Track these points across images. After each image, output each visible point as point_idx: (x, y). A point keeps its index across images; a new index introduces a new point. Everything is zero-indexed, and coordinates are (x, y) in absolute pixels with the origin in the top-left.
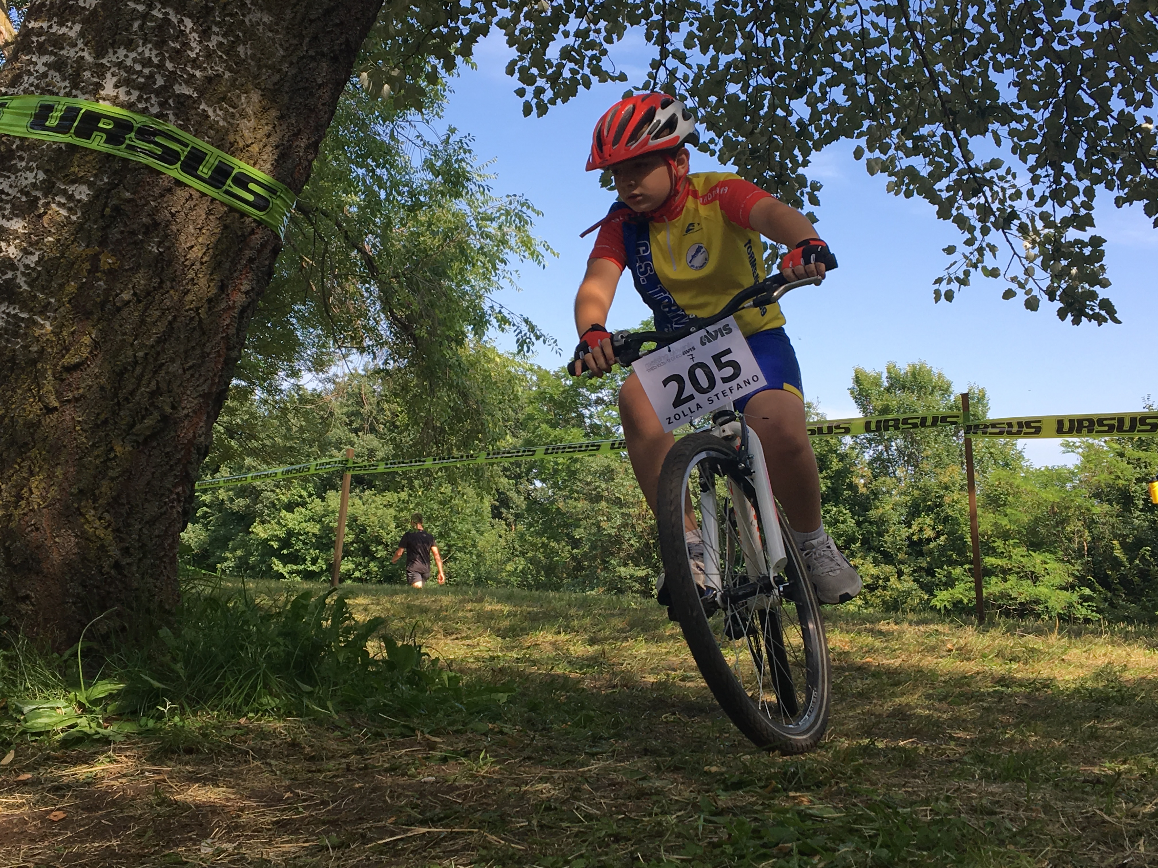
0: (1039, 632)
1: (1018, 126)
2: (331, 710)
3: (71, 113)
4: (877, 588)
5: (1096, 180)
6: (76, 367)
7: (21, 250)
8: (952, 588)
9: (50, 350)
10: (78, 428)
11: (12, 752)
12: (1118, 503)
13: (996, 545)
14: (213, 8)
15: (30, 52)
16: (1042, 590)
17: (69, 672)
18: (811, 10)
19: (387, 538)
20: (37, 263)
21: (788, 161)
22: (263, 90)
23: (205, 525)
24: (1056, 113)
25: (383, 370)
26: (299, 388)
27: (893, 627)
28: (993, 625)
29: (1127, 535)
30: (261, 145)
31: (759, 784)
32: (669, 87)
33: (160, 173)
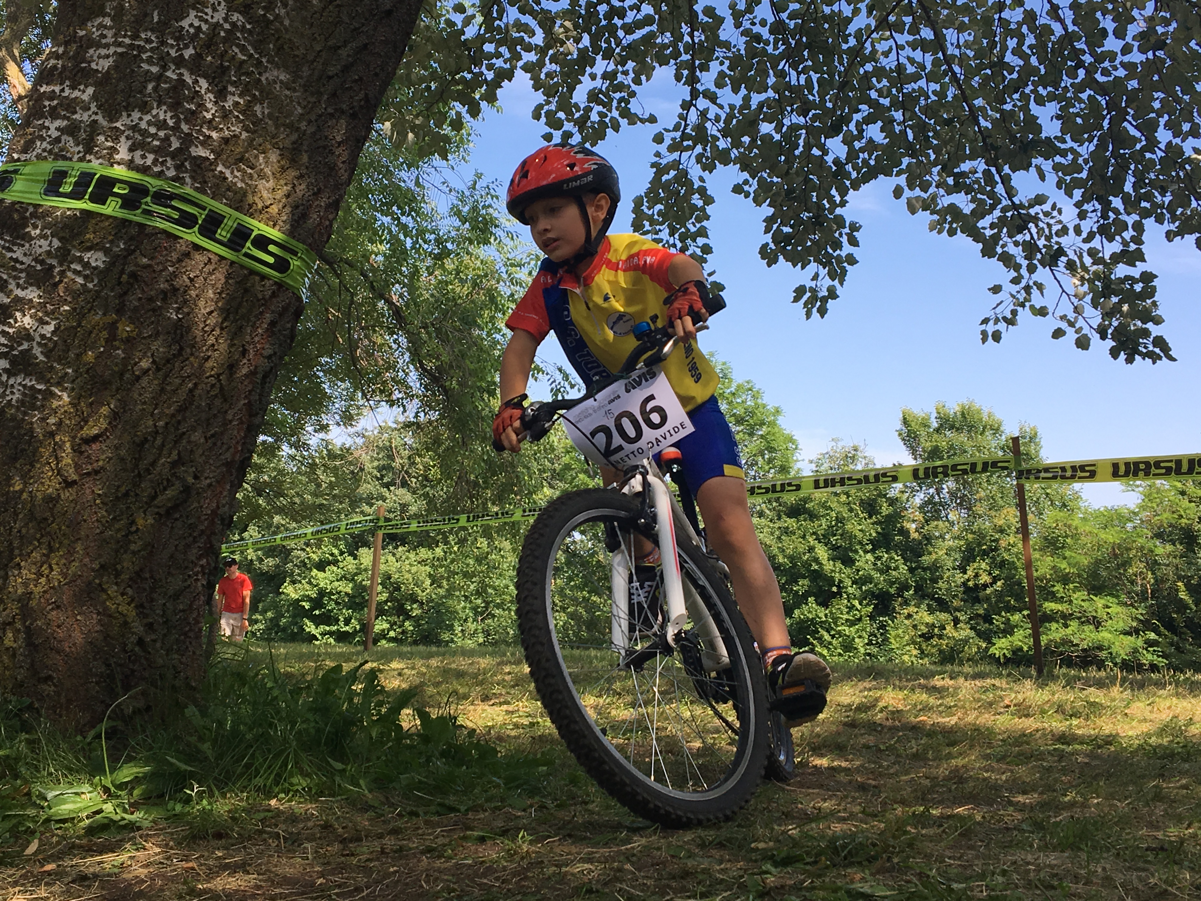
0: (1100, 684)
1: (1063, 161)
2: (364, 788)
3: (85, 178)
4: (932, 637)
5: (1145, 214)
6: (95, 439)
7: (37, 320)
8: (1011, 635)
9: (68, 422)
10: (98, 501)
11: (36, 841)
12: (1181, 544)
13: (1055, 589)
14: (229, 67)
15: (42, 116)
16: (1104, 636)
17: (93, 755)
18: (845, 47)
19: (422, 596)
20: (53, 333)
21: (825, 202)
22: (281, 150)
24: (1102, 146)
25: (413, 424)
26: (328, 443)
27: (948, 682)
28: (1054, 678)
29: (1192, 577)
30: (280, 206)
31: (809, 860)
32: (700, 128)
33: (177, 237)
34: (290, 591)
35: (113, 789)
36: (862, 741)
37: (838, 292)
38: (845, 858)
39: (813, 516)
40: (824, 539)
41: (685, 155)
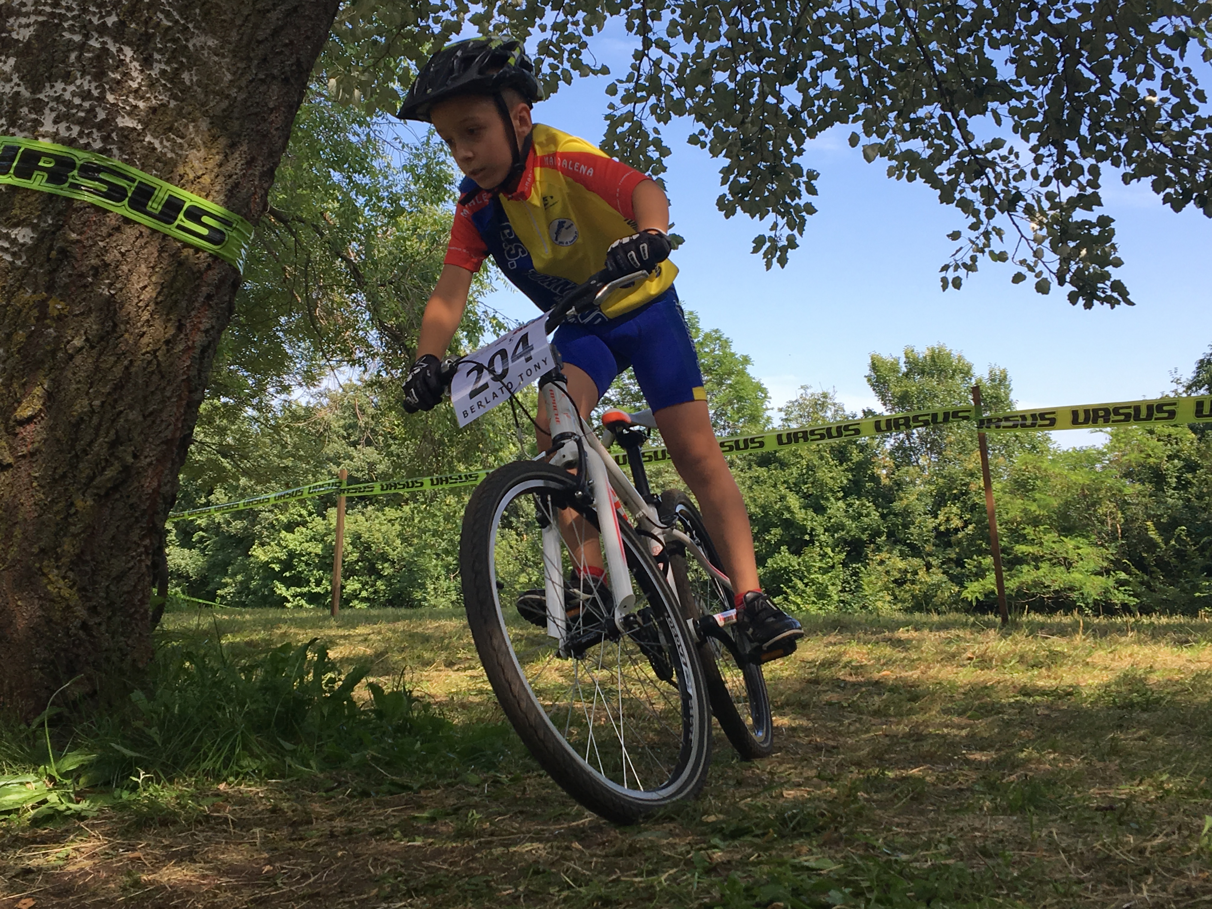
0: (1063, 632)
1: (1019, 105)
2: (314, 769)
3: (10, 152)
4: (905, 582)
5: (1101, 157)
6: (29, 420)
8: (983, 578)
10: (35, 484)
12: (1150, 482)
13: (1026, 531)
14: (154, 34)
16: (1076, 576)
17: (36, 743)
19: (393, 555)
21: (782, 150)
22: (211, 118)
23: (202, 550)
24: (1056, 90)
25: (376, 382)
26: (291, 404)
27: (913, 634)
28: (1017, 626)
29: (1162, 515)
30: (213, 176)
31: (758, 832)
32: (654, 79)
33: (106, 211)
34: (260, 554)
35: (58, 778)
36: (826, 697)
37: (798, 242)
38: (794, 829)
39: (783, 465)
40: (795, 488)
41: (639, 106)
